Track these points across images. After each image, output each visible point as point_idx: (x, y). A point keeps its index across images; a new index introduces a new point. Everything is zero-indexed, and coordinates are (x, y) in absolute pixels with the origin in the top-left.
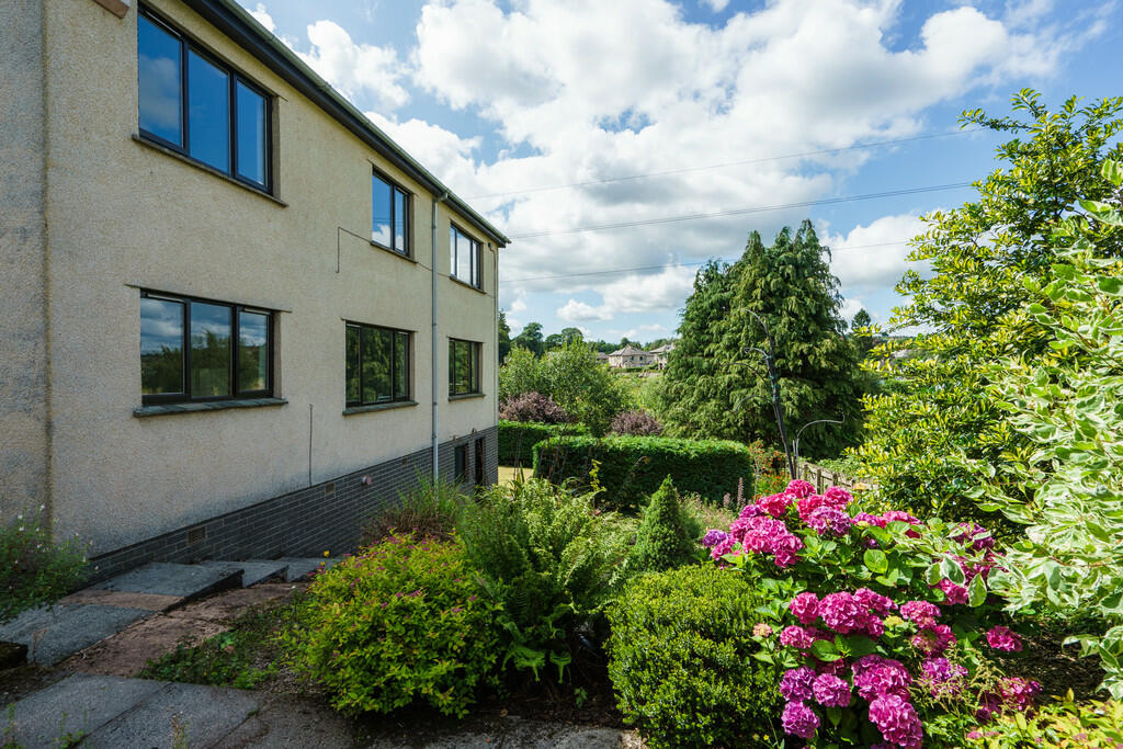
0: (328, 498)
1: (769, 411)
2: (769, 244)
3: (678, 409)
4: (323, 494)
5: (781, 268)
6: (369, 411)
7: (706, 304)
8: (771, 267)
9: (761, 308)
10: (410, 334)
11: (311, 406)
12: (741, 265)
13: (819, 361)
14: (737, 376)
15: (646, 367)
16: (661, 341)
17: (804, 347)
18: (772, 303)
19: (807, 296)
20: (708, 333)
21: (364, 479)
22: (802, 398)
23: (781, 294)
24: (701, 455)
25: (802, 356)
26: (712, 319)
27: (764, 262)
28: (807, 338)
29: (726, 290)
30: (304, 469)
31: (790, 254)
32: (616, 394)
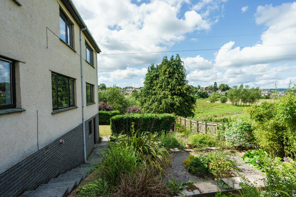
0: (46, 153)
1: (172, 105)
2: (169, 59)
3: (146, 105)
4: (44, 152)
5: (173, 66)
6: (62, 111)
7: (152, 76)
8: (170, 66)
9: (168, 77)
10: (74, 80)
11: (37, 111)
12: (161, 65)
13: (184, 91)
14: (163, 95)
15: (124, 94)
16: (127, 87)
17: (180, 87)
18: (171, 75)
19: (180, 74)
20: (153, 84)
21: (61, 141)
22: (180, 101)
23: (173, 73)
24: (162, 118)
25: (179, 90)
26: (154, 80)
27: (168, 64)
28: (180, 85)
29: (157, 72)
30: (35, 143)
31: (175, 63)
32: (126, 101)
